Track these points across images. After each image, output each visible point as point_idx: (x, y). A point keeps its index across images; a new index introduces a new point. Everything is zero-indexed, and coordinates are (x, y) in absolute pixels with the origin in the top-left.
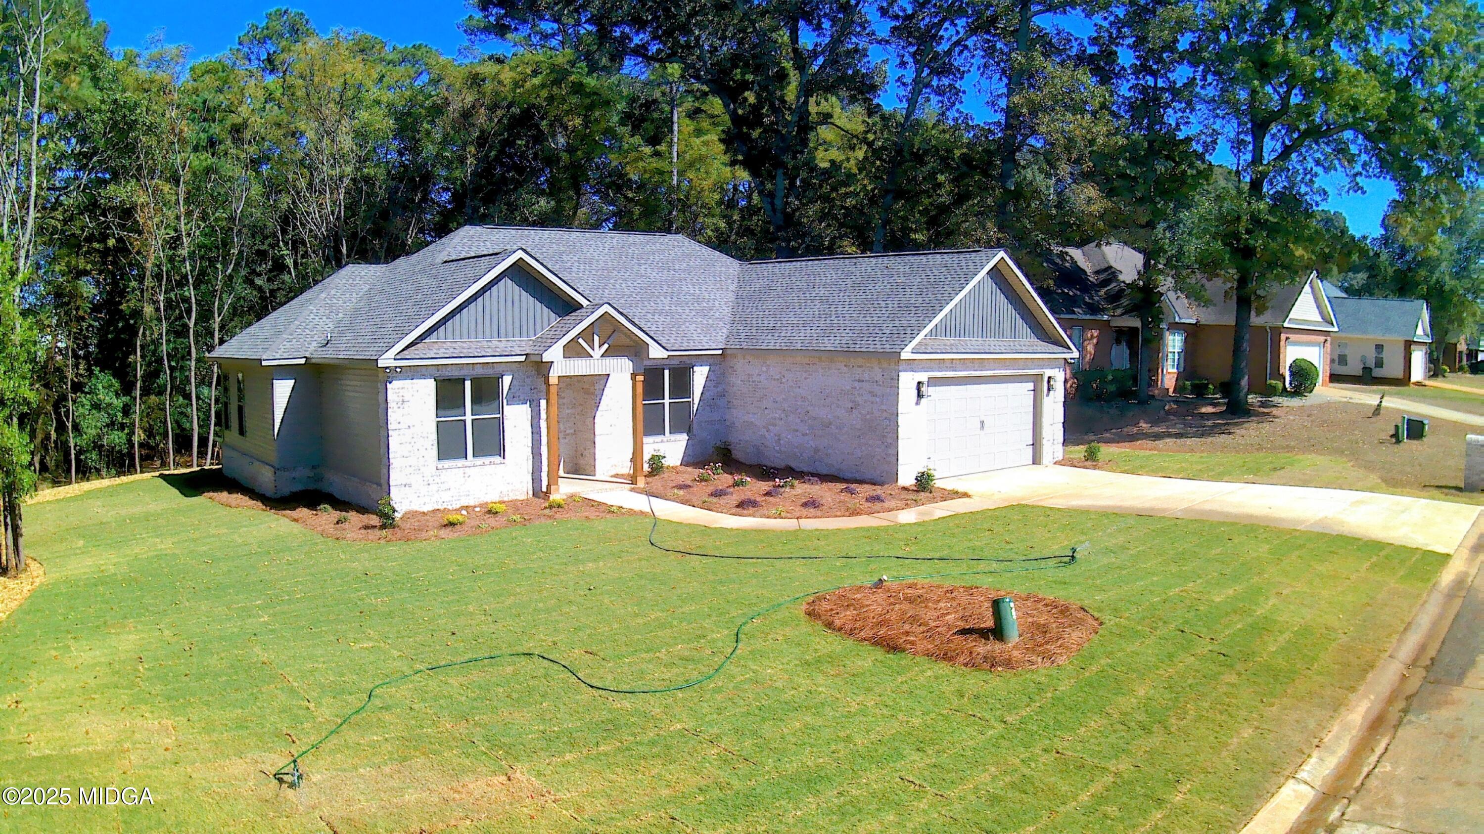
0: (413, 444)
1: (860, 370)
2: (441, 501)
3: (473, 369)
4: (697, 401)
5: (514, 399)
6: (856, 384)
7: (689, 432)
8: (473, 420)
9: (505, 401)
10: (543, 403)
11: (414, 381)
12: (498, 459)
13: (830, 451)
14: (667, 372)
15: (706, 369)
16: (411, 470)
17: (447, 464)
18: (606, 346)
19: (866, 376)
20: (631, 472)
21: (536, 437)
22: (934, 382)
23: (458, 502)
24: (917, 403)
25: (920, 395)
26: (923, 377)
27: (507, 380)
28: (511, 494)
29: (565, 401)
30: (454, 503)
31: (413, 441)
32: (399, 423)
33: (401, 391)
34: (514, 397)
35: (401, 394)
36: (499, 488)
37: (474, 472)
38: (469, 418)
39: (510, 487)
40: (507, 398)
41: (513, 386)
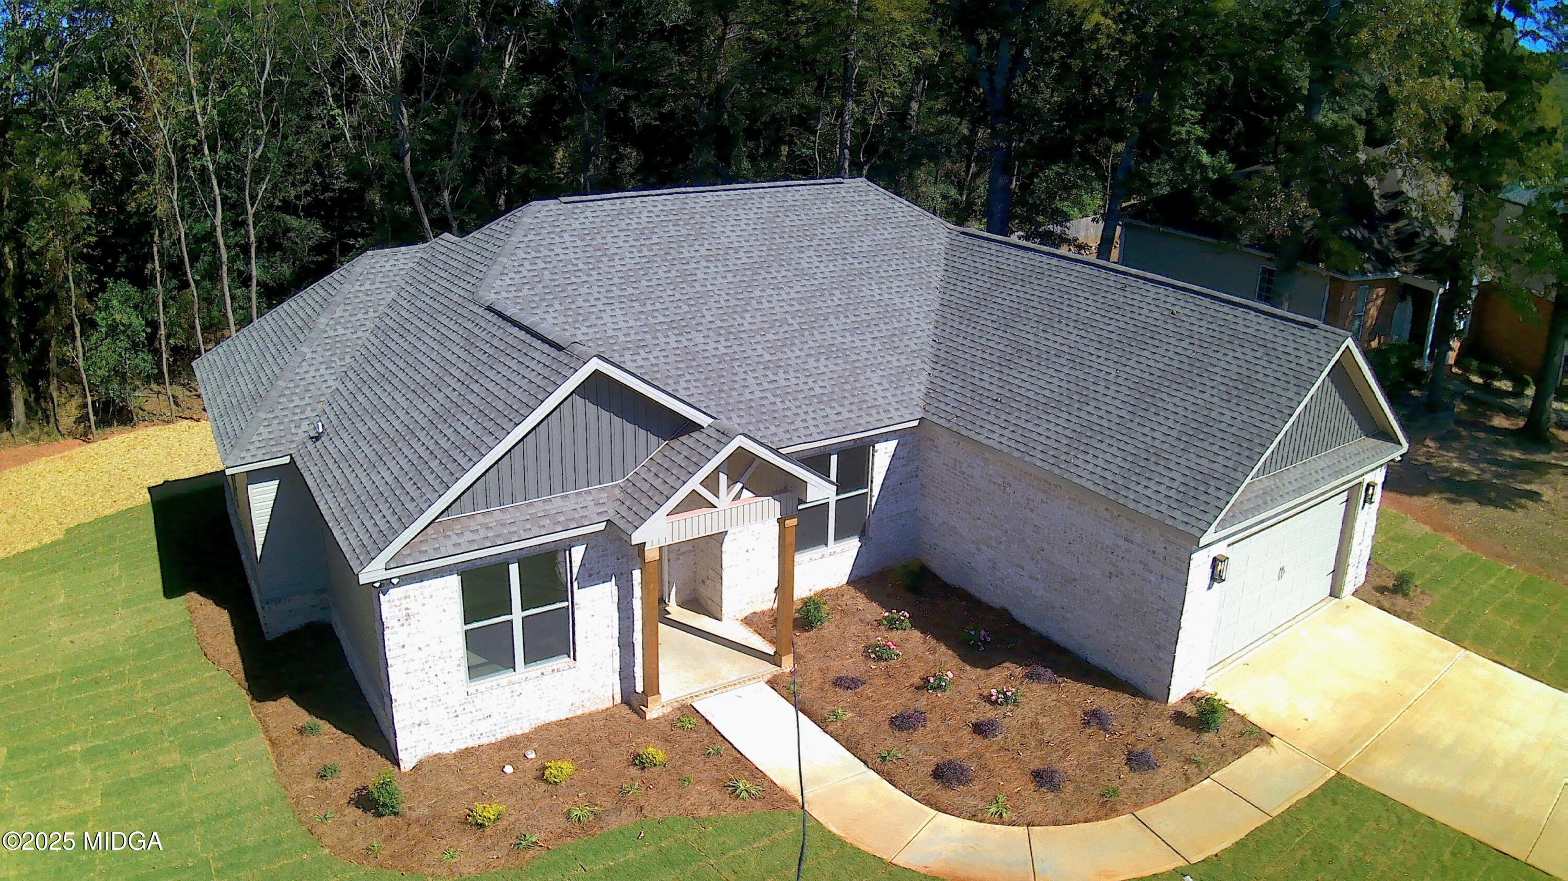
0: (426, 669)
2: (478, 734)
3: (521, 553)
4: (876, 492)
5: (591, 577)
6: (1121, 542)
7: (863, 535)
8: (524, 618)
9: (575, 584)
10: (637, 574)
11: (425, 583)
12: (562, 662)
13: (1068, 615)
14: (835, 459)
15: (892, 446)
18: (738, 487)
19: (1137, 539)
20: (776, 605)
21: (627, 623)
23: (505, 730)
24: (1209, 588)
25: (1214, 577)
26: (1222, 547)
27: (578, 553)
28: (587, 704)
30: (499, 731)
31: (427, 666)
32: (403, 646)
33: (403, 602)
34: (590, 575)
35: (403, 607)
36: (569, 700)
37: (528, 687)
38: (517, 616)
39: (585, 696)
40: (580, 577)
41: (587, 559)
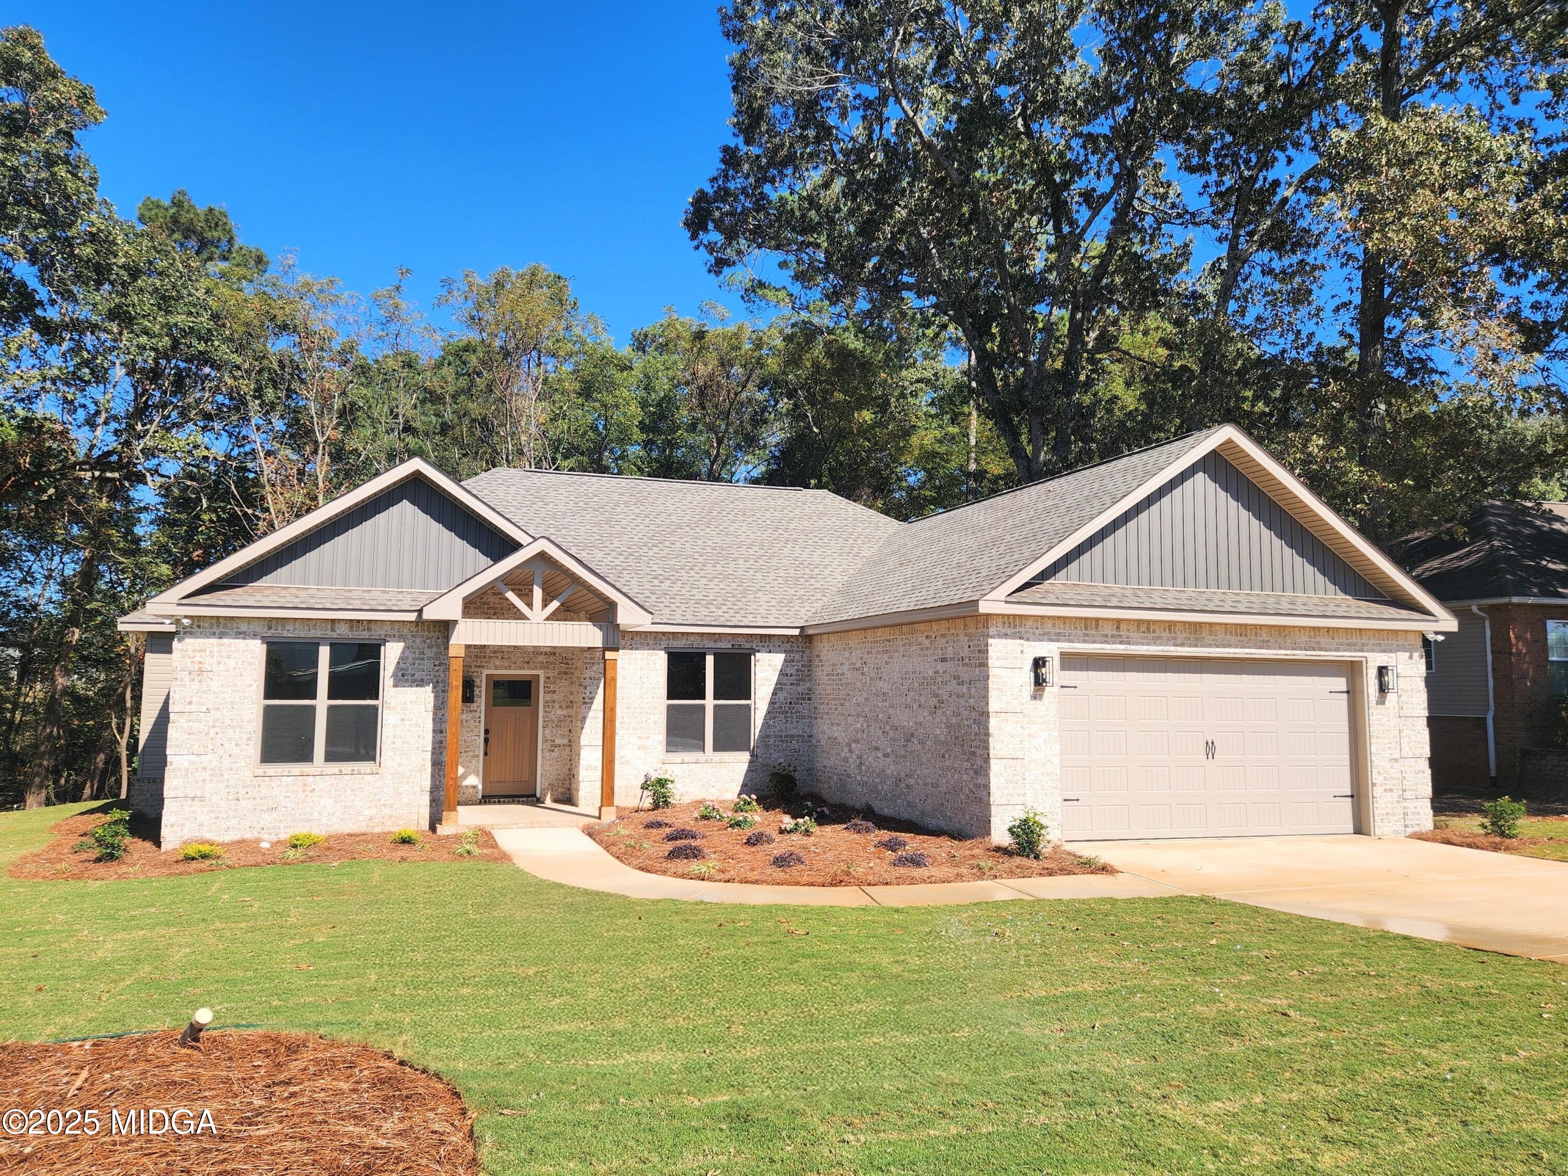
0: (212, 735)
1: (944, 640)
2: (257, 827)
3: (333, 630)
4: (762, 705)
5: (403, 677)
6: (940, 666)
7: (752, 750)
8: (329, 707)
9: (388, 682)
11: (225, 641)
12: (363, 766)
13: (912, 781)
14: (710, 660)
15: (778, 659)
16: (206, 775)
17: (273, 769)
18: (555, 604)
19: (950, 652)
22: (1070, 661)
24: (1034, 697)
25: (1039, 682)
26: (1050, 650)
27: (392, 650)
29: (555, 697)
31: (212, 731)
32: (190, 703)
33: (198, 655)
34: (403, 675)
35: (197, 659)
36: (368, 812)
37: (323, 784)
38: (322, 702)
39: (387, 811)
40: (395, 675)
41: (402, 659)
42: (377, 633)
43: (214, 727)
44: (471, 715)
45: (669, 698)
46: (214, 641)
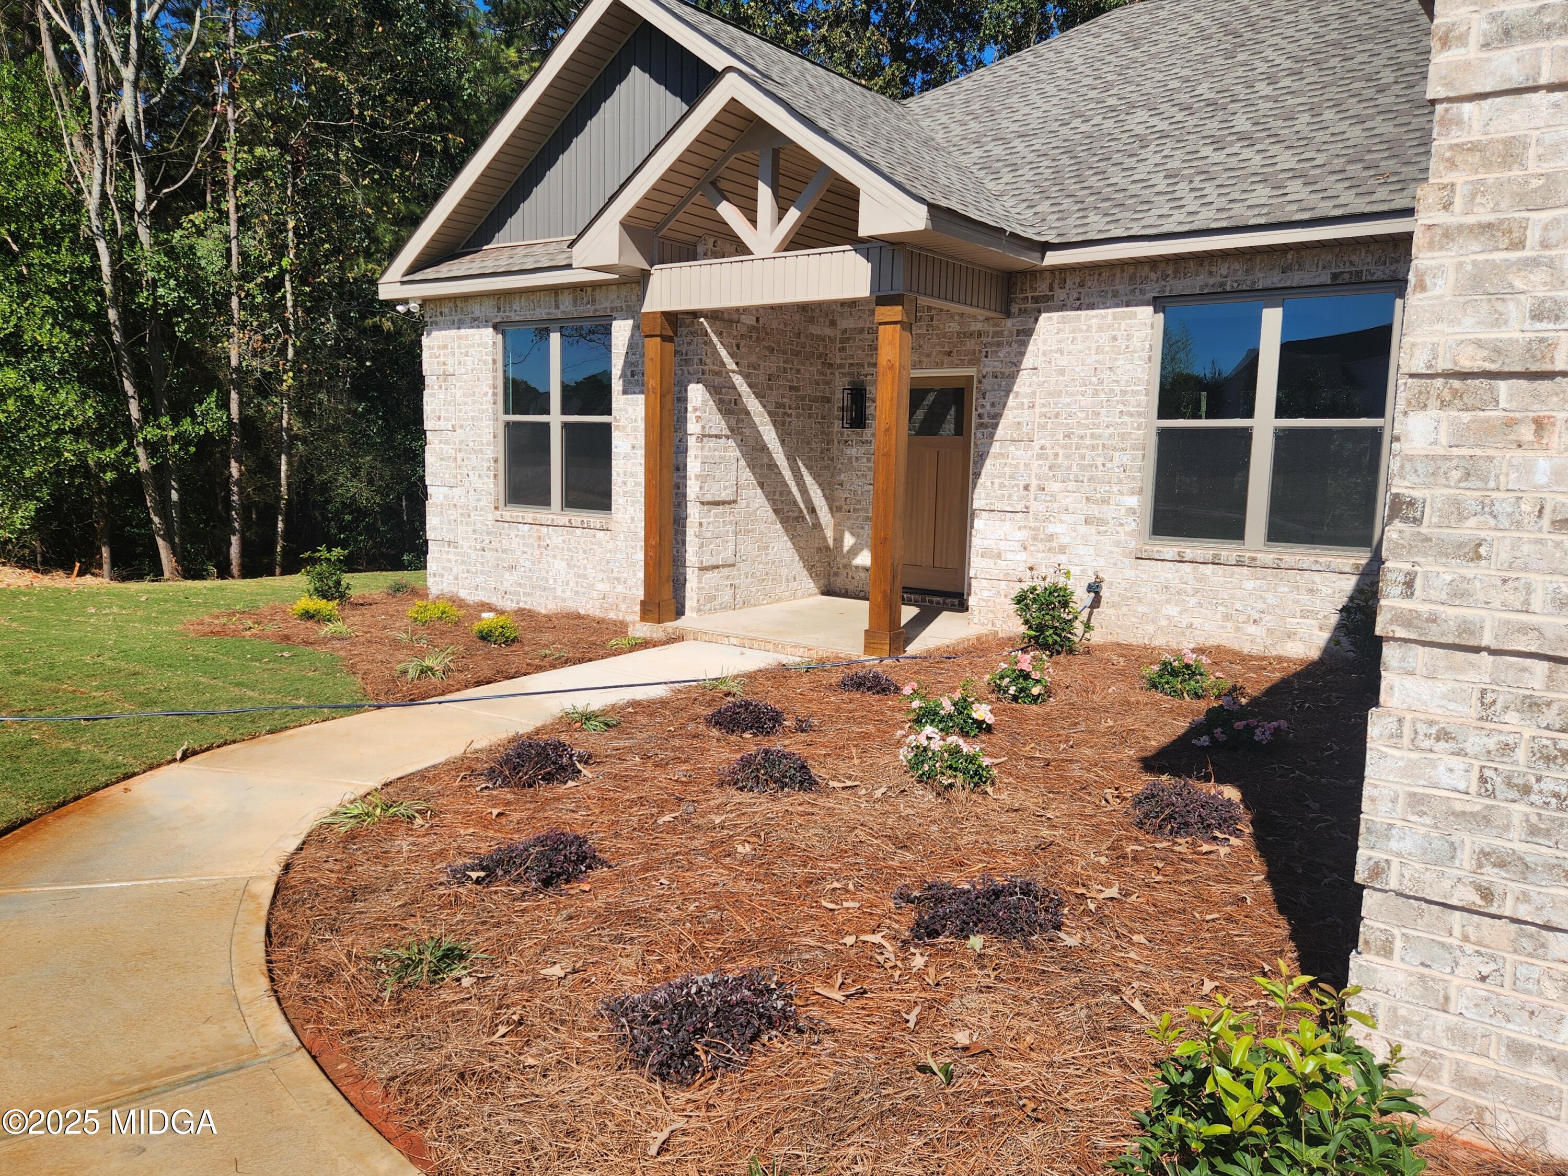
0: (459, 461)
8: (562, 426)
9: (618, 384)
11: (463, 332)
12: (599, 518)
16: (457, 514)
17: (515, 512)
18: (793, 215)
27: (622, 331)
31: (459, 456)
32: (439, 418)
33: (442, 352)
34: (632, 376)
35: (442, 359)
36: (600, 586)
37: (556, 538)
38: (556, 419)
39: (620, 588)
40: (623, 375)
41: (632, 346)
42: (605, 303)
43: (460, 451)
44: (863, 449)
45: (1161, 416)
46: (453, 332)
